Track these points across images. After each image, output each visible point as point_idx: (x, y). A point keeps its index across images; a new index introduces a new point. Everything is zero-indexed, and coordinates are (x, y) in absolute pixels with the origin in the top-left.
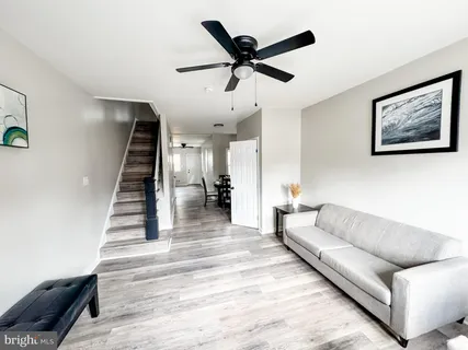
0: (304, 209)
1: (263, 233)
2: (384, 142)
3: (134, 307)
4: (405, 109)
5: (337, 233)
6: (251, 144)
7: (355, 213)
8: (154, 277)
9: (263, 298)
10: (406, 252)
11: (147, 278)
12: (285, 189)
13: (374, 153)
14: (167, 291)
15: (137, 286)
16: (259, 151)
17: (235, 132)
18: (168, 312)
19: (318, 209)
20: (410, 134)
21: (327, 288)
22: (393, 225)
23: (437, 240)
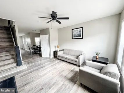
0: (60, 51)
1: (51, 58)
2: (74, 37)
3: (27, 82)
4: (77, 31)
5: (67, 54)
6: (47, 36)
7: (70, 50)
8: (27, 74)
9: (58, 69)
10: (78, 54)
11: (25, 75)
12: (55, 47)
13: (72, 39)
14: (35, 75)
15: (23, 78)
16: (49, 38)
17: (40, 32)
18: (39, 79)
19: (63, 50)
20: (77, 36)
21: (68, 63)
22: (76, 51)
23: (81, 52)
